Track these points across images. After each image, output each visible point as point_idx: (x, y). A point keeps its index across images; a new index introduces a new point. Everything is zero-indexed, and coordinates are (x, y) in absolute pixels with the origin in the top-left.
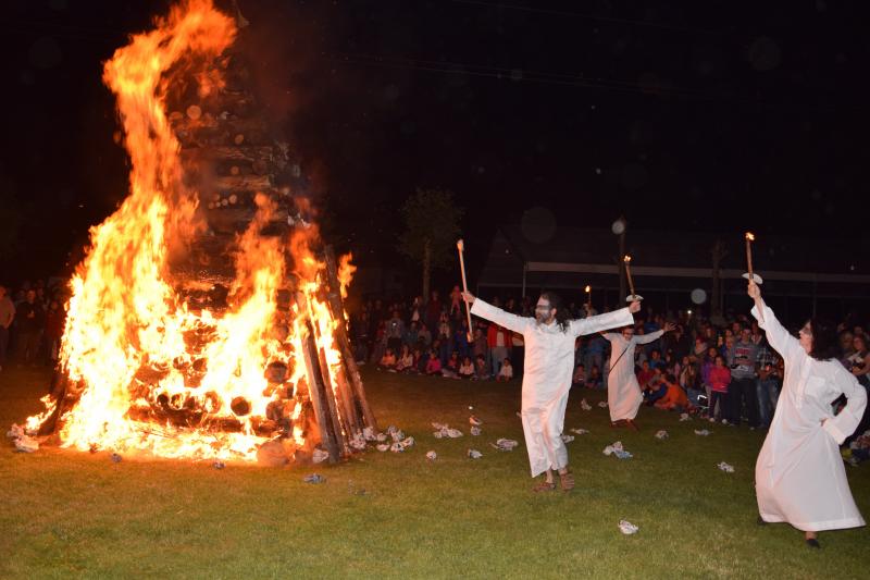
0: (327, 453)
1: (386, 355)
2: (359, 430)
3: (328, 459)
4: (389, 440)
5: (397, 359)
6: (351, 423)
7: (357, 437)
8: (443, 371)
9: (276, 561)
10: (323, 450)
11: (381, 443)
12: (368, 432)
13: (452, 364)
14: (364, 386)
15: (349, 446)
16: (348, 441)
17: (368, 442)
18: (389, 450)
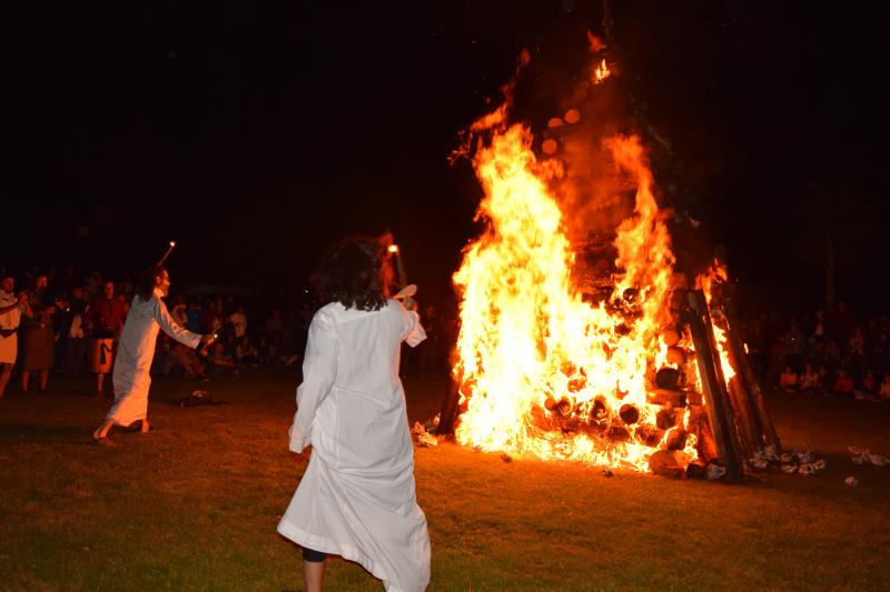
0: (724, 469)
1: (785, 373)
2: (759, 448)
3: (725, 475)
4: (795, 461)
5: (799, 377)
6: (750, 439)
7: (758, 455)
8: (856, 391)
9: (673, 574)
10: (720, 465)
11: (786, 464)
12: (769, 451)
13: (868, 383)
14: (763, 400)
15: (748, 463)
16: (748, 459)
17: (770, 462)
18: (796, 471)
